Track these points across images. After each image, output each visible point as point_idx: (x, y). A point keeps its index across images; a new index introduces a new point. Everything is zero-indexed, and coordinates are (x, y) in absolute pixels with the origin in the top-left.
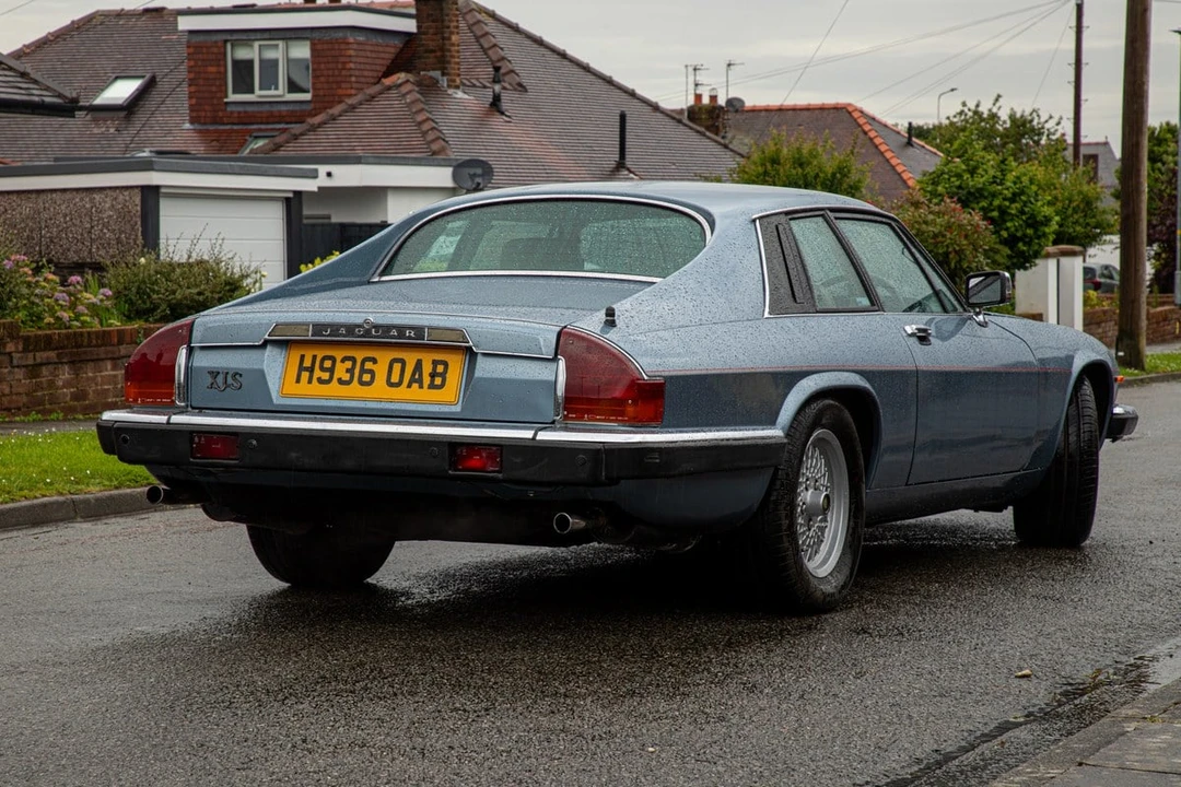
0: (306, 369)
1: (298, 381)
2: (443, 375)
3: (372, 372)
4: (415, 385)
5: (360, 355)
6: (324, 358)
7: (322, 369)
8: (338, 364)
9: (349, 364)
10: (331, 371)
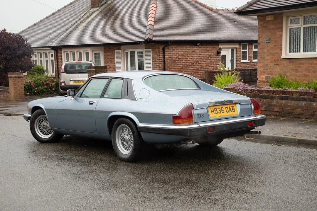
0: (212, 111)
1: (212, 114)
2: (234, 109)
3: (223, 110)
4: (231, 112)
5: (220, 107)
6: (215, 109)
7: (215, 111)
8: (217, 109)
9: (219, 109)
10: (217, 111)
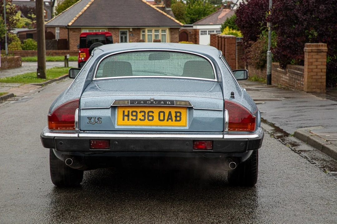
0: (126, 116)
1: (124, 120)
2: (180, 117)
3: (152, 116)
4: (170, 121)
5: (147, 110)
6: (132, 112)
7: (132, 115)
8: (138, 113)
9: (143, 114)
10: (136, 116)
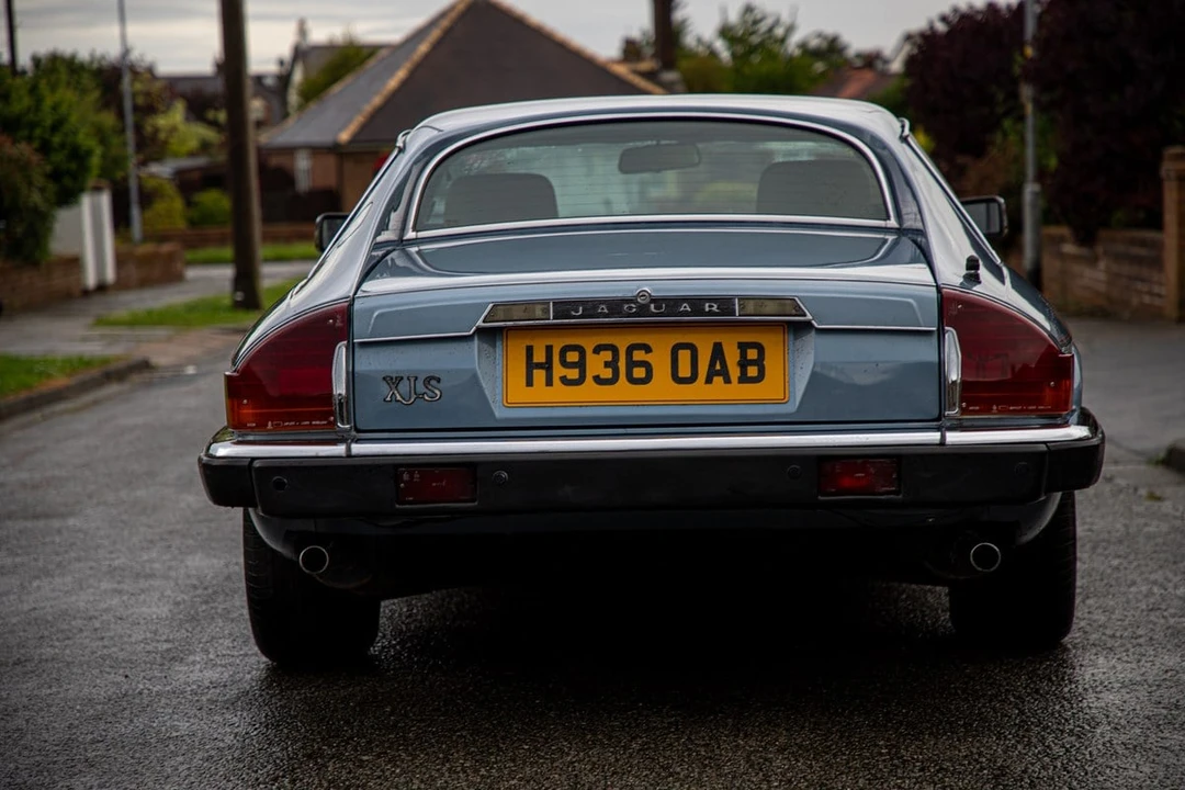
0: (539, 366)
2: (759, 362)
4: (718, 380)
5: (622, 341)
6: (564, 350)
7: (564, 364)
9: (607, 355)
